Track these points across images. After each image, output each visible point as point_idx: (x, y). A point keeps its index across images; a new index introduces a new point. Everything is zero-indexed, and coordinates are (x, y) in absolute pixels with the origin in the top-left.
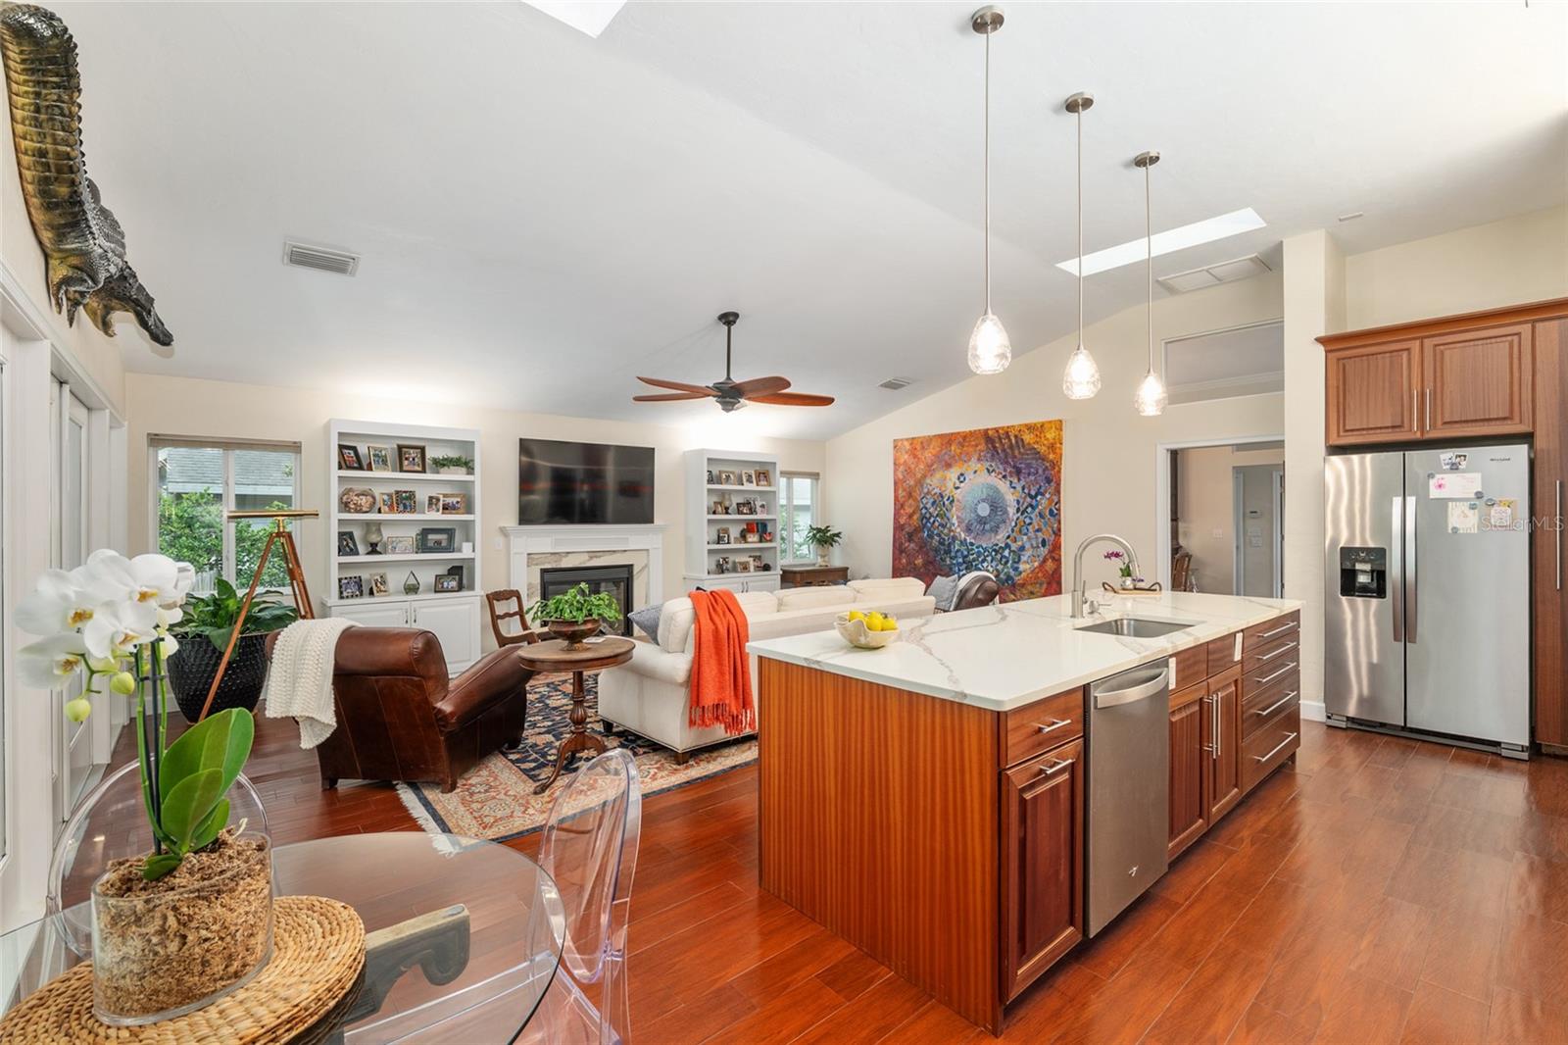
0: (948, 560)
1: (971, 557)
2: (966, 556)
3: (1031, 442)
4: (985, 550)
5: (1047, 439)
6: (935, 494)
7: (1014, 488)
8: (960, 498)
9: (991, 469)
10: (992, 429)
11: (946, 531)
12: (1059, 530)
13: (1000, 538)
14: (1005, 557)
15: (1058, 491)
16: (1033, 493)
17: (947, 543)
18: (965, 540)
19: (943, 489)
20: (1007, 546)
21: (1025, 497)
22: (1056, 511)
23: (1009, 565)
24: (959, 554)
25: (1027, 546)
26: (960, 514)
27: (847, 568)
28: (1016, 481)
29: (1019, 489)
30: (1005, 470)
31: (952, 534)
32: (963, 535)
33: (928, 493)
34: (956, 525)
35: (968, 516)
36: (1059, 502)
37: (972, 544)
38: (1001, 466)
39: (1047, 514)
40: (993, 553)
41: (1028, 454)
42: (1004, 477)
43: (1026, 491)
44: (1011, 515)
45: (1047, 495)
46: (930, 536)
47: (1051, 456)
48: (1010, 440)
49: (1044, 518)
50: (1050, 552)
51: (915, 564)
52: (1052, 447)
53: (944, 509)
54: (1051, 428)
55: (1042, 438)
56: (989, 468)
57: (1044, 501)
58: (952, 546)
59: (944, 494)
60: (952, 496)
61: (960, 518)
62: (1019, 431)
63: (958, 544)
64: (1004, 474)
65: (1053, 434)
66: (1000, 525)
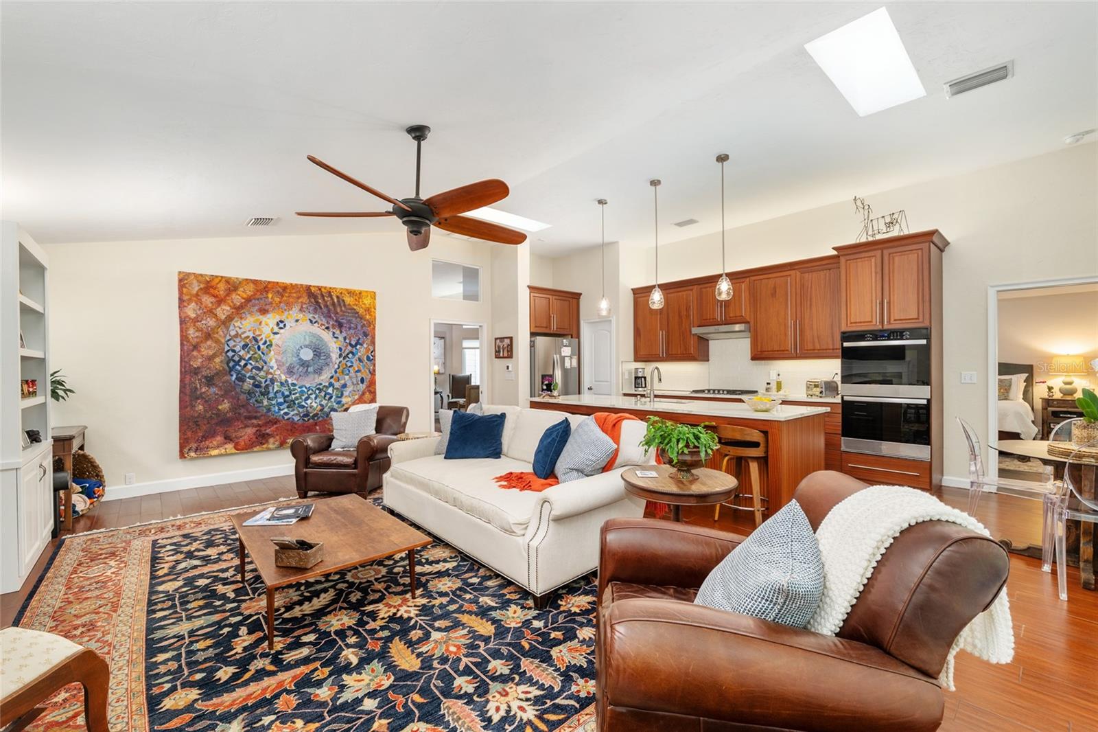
0: (265, 402)
1: (293, 396)
2: (288, 396)
3: (351, 303)
4: (309, 389)
5: (364, 304)
6: (248, 337)
7: (337, 338)
8: (280, 343)
9: (314, 321)
10: (314, 286)
11: (262, 373)
12: (374, 371)
13: (324, 378)
14: (329, 394)
15: (373, 343)
16: (353, 343)
17: (263, 385)
18: (286, 381)
19: (258, 333)
20: (331, 385)
21: (347, 346)
22: (372, 358)
23: (333, 400)
24: (279, 395)
25: (349, 383)
26: (279, 358)
28: (338, 332)
29: (341, 338)
30: (328, 323)
31: (270, 376)
32: (283, 377)
33: (237, 335)
34: (275, 368)
35: (290, 360)
36: (374, 351)
37: (294, 385)
38: (324, 319)
39: (365, 359)
40: (317, 392)
41: (349, 313)
42: (327, 328)
43: (348, 341)
44: (334, 359)
45: (365, 345)
46: (241, 379)
47: (368, 317)
48: (332, 299)
49: (362, 362)
50: (368, 387)
51: (218, 410)
52: (368, 310)
53: (260, 353)
54: (368, 296)
55: (361, 303)
56: (312, 319)
57: (362, 350)
58: (271, 388)
59: (259, 338)
60: (270, 341)
61: (280, 361)
62: (341, 293)
63: (277, 385)
64: (327, 325)
65: (369, 301)
66: (324, 368)
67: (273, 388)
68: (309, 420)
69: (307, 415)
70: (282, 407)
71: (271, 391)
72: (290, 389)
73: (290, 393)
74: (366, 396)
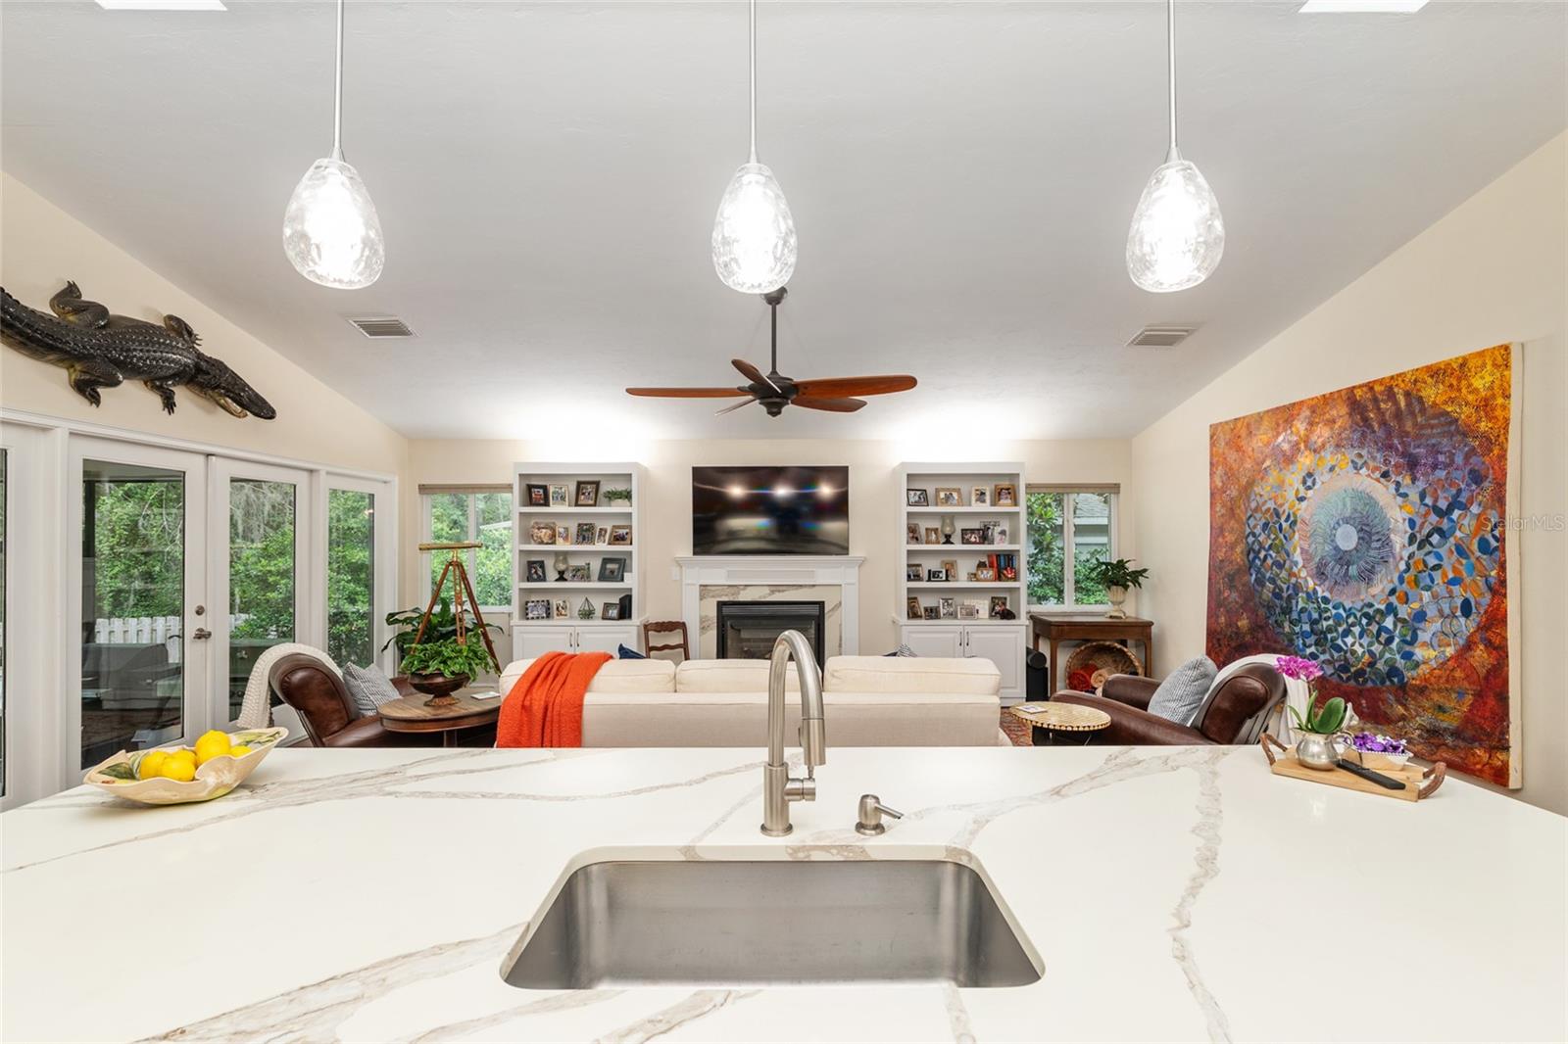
0: (1286, 624)
3: (1440, 401)
4: (1350, 613)
5: (1476, 391)
6: (1269, 509)
7: (1405, 495)
8: (1307, 517)
9: (1360, 462)
10: (1360, 386)
11: (1284, 574)
12: (1503, 583)
13: (1377, 592)
14: (1387, 630)
15: (1499, 500)
16: (1443, 504)
17: (1285, 595)
18: (1315, 592)
19: (1280, 501)
20: (1391, 609)
21: (1426, 515)
22: (1494, 544)
23: (1394, 645)
24: (1304, 617)
25: (1431, 612)
26: (1306, 547)
27: (1152, 623)
28: (1408, 480)
29: (1414, 496)
30: (1386, 462)
31: (1293, 580)
32: (1311, 584)
33: (1256, 510)
34: (1301, 564)
35: (1321, 549)
36: (1501, 523)
37: (1326, 600)
38: (1378, 456)
39: (1475, 547)
40: (1364, 621)
41: (1432, 427)
42: (1385, 475)
43: (1429, 501)
44: (1397, 547)
45: (1475, 509)
46: (1260, 582)
47: (1483, 426)
48: (1396, 403)
49: (1467, 558)
50: (1482, 628)
51: (1238, 628)
52: (1486, 406)
53: (1281, 536)
54: (1484, 365)
55: (1464, 391)
56: (1356, 460)
57: (1465, 522)
58: (1294, 602)
59: (1281, 511)
60: (1294, 514)
61: (1307, 551)
62: (1416, 381)
63: (1302, 598)
64: (1384, 468)
65: (1488, 379)
66: (1378, 569)
67: (1297, 602)
68: (1348, 679)
69: (1345, 668)
70: (1308, 641)
71: (1294, 608)
72: (1319, 608)
73: (1320, 616)
74: (1478, 652)
